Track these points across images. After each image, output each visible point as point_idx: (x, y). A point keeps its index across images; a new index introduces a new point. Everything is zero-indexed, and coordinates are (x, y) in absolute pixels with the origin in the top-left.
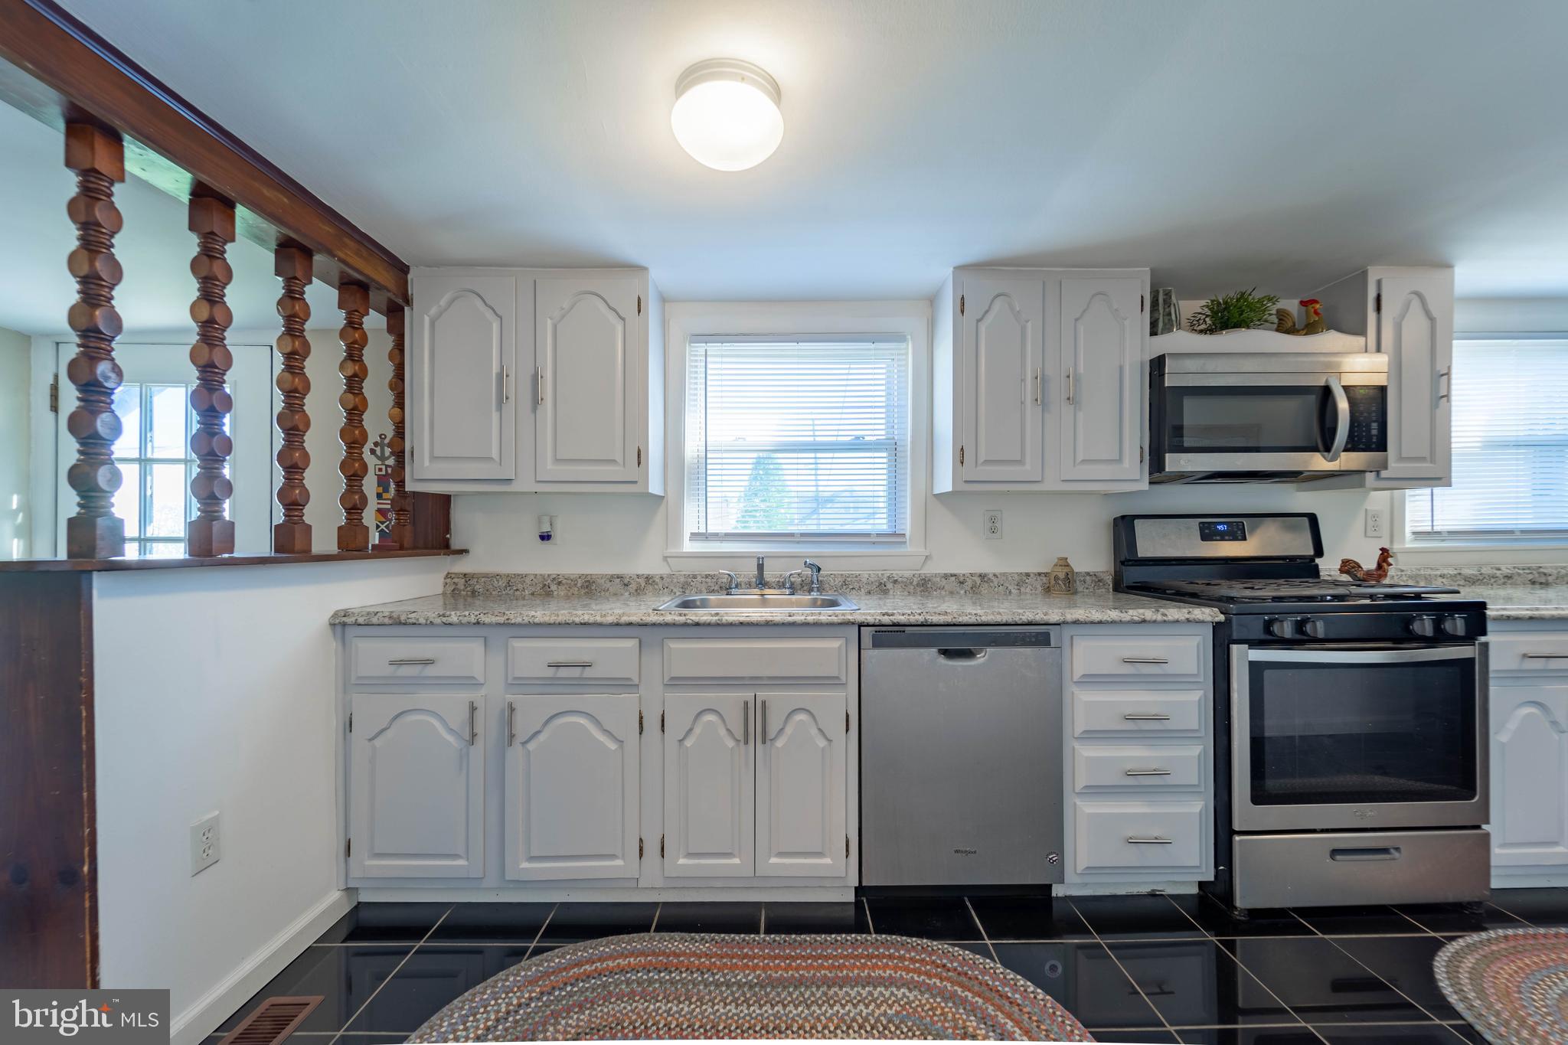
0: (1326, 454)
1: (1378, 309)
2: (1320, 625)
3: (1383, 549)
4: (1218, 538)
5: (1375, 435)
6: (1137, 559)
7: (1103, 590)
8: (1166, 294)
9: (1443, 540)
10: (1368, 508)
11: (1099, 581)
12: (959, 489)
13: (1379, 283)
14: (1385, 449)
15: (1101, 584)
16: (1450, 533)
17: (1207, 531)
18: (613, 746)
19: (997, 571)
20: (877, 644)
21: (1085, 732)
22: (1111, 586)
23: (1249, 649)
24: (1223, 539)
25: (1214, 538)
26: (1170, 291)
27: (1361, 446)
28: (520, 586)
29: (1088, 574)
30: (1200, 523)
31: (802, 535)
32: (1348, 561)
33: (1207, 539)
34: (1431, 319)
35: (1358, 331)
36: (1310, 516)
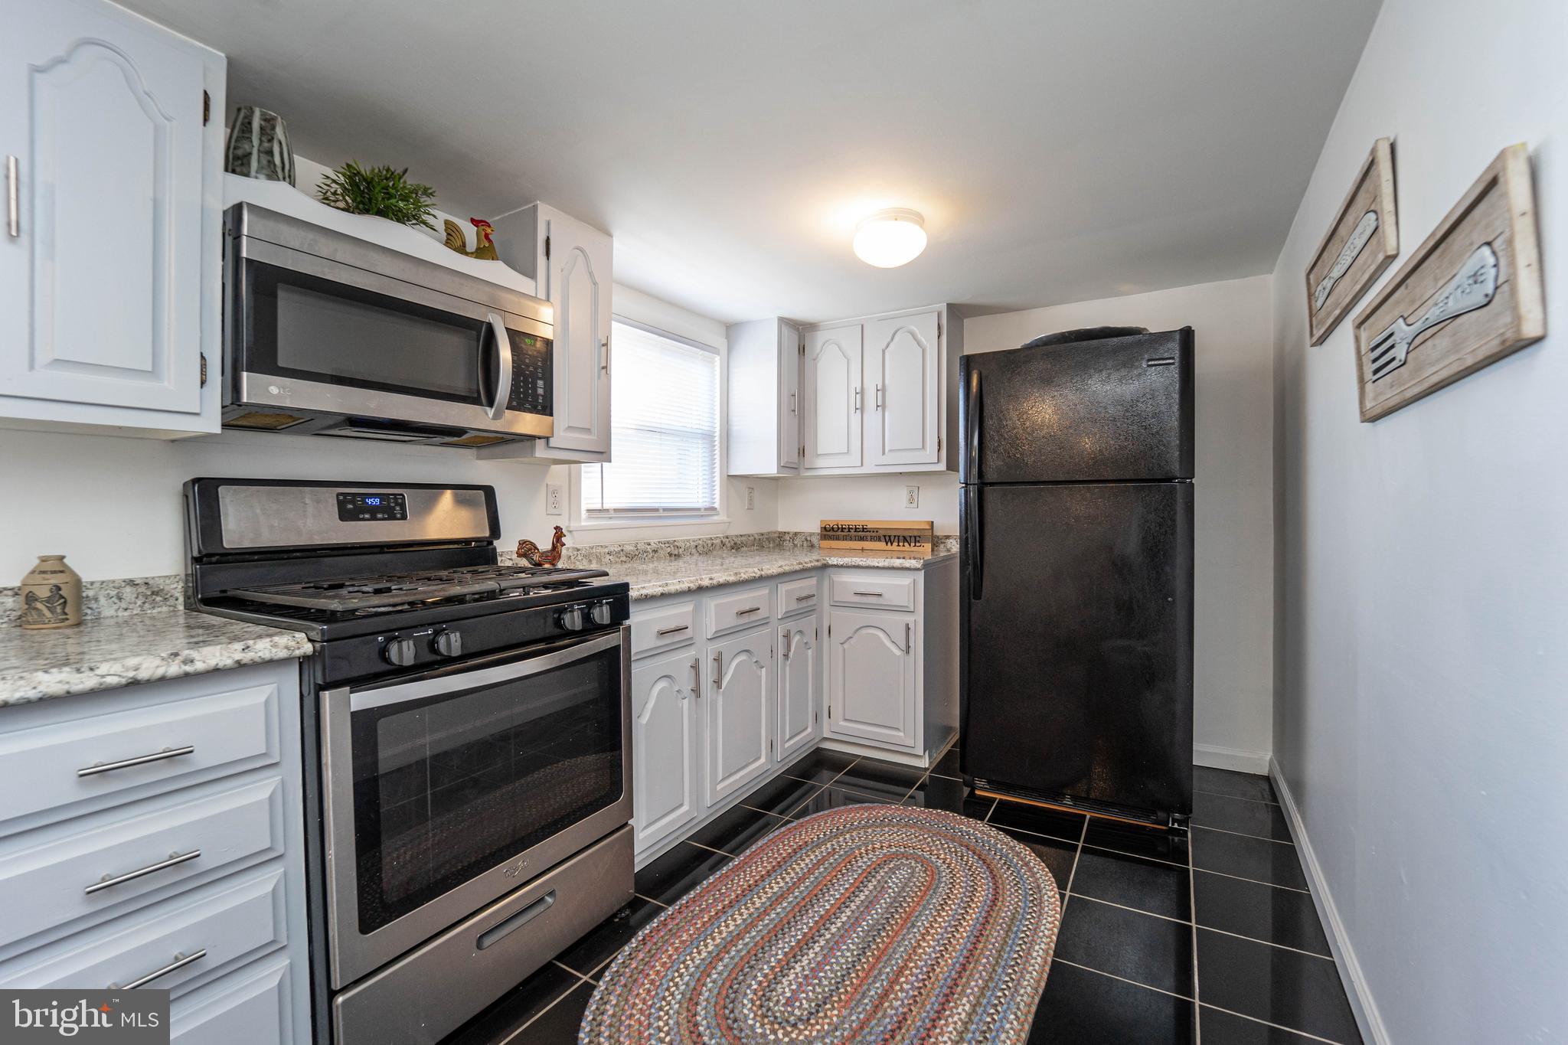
0: (488, 409)
1: (548, 254)
2: (455, 638)
3: (557, 528)
4: (367, 516)
5: (541, 395)
6: (222, 551)
7: (165, 609)
8: (265, 120)
9: (610, 518)
10: (549, 483)
11: (153, 593)
13: (548, 224)
14: (551, 413)
15: (158, 599)
16: (616, 510)
17: (350, 506)
22: (181, 599)
23: (351, 692)
24: (374, 518)
25: (361, 516)
26: (274, 119)
27: (527, 406)
29: (131, 583)
30: (338, 495)
32: (525, 542)
33: (349, 518)
34: (594, 283)
35: (530, 273)
36: (487, 489)
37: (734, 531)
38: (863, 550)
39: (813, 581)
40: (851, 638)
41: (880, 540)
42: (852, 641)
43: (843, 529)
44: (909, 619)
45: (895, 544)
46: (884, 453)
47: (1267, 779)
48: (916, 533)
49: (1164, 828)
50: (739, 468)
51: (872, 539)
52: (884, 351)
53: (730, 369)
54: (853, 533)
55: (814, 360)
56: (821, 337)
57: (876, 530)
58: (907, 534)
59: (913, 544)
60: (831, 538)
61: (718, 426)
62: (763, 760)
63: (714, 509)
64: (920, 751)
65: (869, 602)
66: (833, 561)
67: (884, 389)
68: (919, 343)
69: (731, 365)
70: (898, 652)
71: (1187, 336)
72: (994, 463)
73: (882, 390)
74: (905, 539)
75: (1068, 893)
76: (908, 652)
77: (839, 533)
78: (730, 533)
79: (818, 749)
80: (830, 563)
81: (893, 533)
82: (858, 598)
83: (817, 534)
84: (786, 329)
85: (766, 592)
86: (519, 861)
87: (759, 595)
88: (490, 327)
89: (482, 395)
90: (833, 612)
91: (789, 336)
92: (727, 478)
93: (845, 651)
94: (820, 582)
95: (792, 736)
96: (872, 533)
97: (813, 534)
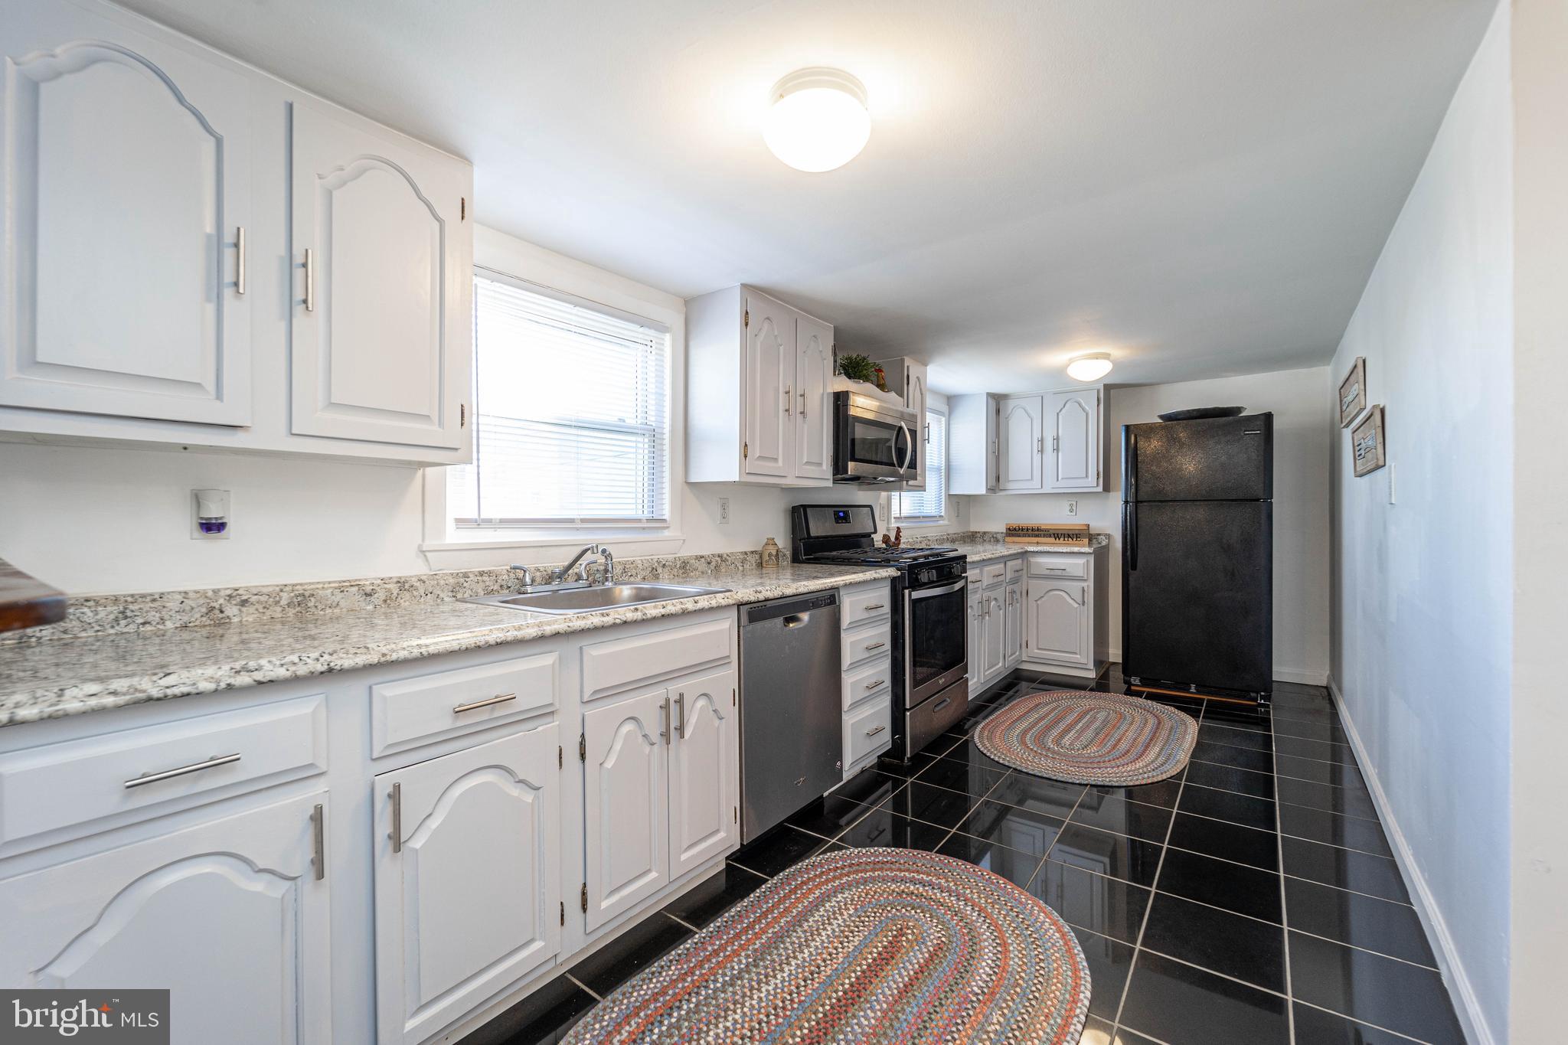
0: (899, 469)
1: (908, 384)
3: (897, 529)
6: (808, 537)
7: (786, 563)
9: (902, 522)
12: (742, 480)
13: (908, 367)
14: (915, 467)
16: (904, 518)
18: (529, 797)
19: (728, 551)
20: (753, 620)
21: (850, 663)
22: (790, 560)
23: (912, 591)
28: (154, 617)
30: (834, 511)
31: (583, 521)
32: (886, 535)
33: (837, 522)
34: (922, 394)
35: (901, 395)
36: (870, 507)
37: (951, 531)
38: (1038, 543)
39: (1020, 561)
40: (1043, 596)
41: (1050, 536)
42: (1043, 599)
43: (1023, 529)
44: (1085, 584)
45: (1062, 539)
46: (1058, 480)
47: (1326, 688)
48: (1077, 532)
49: (1255, 703)
50: (956, 490)
51: (1045, 536)
52: (1058, 414)
53: (951, 426)
54: (1030, 532)
55: (1006, 418)
56: (1011, 403)
57: (1048, 530)
58: (1070, 533)
59: (1075, 539)
60: (1013, 535)
61: (943, 462)
62: (1000, 664)
63: (942, 516)
64: (1091, 666)
65: (1057, 576)
66: (1031, 549)
67: (1058, 439)
68: (1083, 409)
69: (951, 422)
70: (1076, 605)
71: (1268, 417)
72: (1145, 489)
73: (1057, 439)
74: (1069, 536)
75: (1200, 723)
76: (1083, 605)
77: (1020, 532)
78: (949, 532)
79: (1017, 669)
80: (1027, 549)
81: (1060, 532)
82: (1048, 572)
83: (1002, 533)
84: (990, 400)
85: (1002, 565)
86: (941, 678)
87: (998, 568)
88: (901, 428)
89: (895, 462)
90: (1029, 581)
91: (992, 403)
92: (950, 496)
93: (1038, 606)
94: (1025, 561)
95: (1012, 655)
96: (1044, 532)
97: (998, 533)
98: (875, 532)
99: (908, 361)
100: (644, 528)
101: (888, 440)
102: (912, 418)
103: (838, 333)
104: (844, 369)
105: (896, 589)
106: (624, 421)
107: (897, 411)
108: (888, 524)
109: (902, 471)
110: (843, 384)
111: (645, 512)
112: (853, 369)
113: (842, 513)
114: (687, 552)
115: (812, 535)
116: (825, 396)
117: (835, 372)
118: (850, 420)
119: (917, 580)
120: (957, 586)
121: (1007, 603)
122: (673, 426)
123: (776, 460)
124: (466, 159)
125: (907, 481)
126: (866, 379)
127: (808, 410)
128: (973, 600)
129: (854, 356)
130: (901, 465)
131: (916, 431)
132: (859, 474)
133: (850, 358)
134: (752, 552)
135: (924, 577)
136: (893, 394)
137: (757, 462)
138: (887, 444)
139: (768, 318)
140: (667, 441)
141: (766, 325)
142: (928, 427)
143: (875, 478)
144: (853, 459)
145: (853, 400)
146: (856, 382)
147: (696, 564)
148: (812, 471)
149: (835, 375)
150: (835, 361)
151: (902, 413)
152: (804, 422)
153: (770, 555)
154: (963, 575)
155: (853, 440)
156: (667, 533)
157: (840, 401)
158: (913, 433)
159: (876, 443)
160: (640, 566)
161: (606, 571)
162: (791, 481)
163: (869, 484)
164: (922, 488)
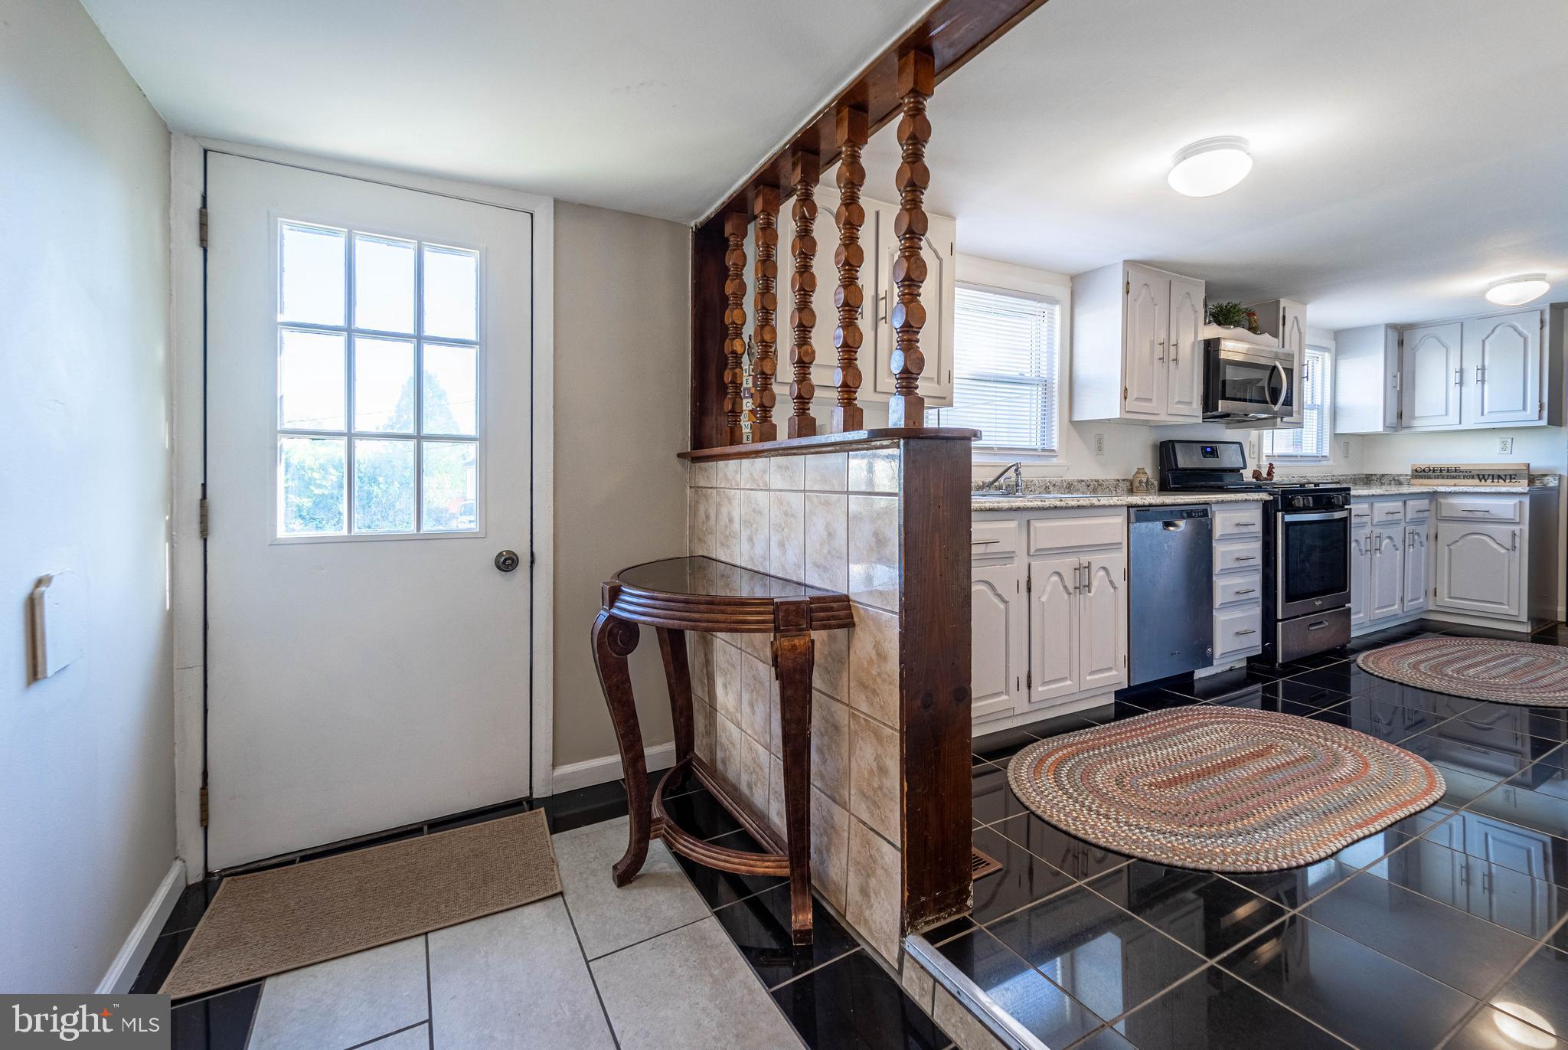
1: (1284, 324)
3: (1271, 464)
6: (1176, 469)
9: (1276, 461)
10: (1251, 441)
12: (1123, 417)
13: (1284, 308)
14: (1291, 405)
16: (1278, 456)
18: (1002, 606)
19: (1104, 478)
20: (1139, 520)
21: (1222, 570)
22: (1157, 487)
23: (1285, 514)
30: (1201, 446)
31: (999, 449)
32: (1256, 471)
33: (1204, 457)
34: (1300, 333)
35: (1276, 335)
36: (1240, 444)
37: (1338, 472)
38: (1454, 485)
39: (1427, 501)
40: (1457, 541)
41: (1473, 477)
42: (1458, 544)
43: (1434, 471)
44: (1516, 529)
45: (1489, 480)
46: (1483, 415)
48: (1511, 473)
50: (1342, 429)
51: (1465, 477)
52: (1482, 342)
54: (1444, 473)
55: (1413, 351)
56: (1418, 334)
57: (1470, 471)
58: (1502, 474)
59: (1508, 479)
60: (1421, 477)
61: (1328, 403)
62: (1396, 606)
63: (1326, 457)
64: (1524, 620)
65: (1478, 519)
67: (1483, 369)
68: (1520, 334)
69: (1339, 360)
70: (1504, 552)
74: (1499, 478)
76: (1513, 552)
77: (1430, 473)
78: (1335, 473)
79: (1421, 620)
80: (1439, 490)
81: (1487, 474)
82: (1465, 514)
83: (1406, 475)
84: (1390, 332)
85: (1400, 504)
86: (1318, 600)
87: (1397, 505)
88: (1275, 368)
89: (1268, 399)
90: (1439, 524)
91: (1394, 337)
92: (1336, 436)
93: (1450, 550)
94: (1434, 503)
95: (1412, 600)
96: (1464, 473)
97: (1401, 475)
98: (1245, 467)
99: (1283, 303)
100: (1039, 456)
101: (1259, 380)
102: (1289, 357)
103: (1209, 288)
104: (1214, 317)
105: (1268, 513)
106: (1024, 375)
107: (1272, 352)
108: (1259, 461)
109: (1276, 408)
110: (1213, 331)
111: (1038, 444)
112: (1222, 316)
113: (1210, 449)
114: (1071, 476)
115: (1179, 466)
116: (1196, 343)
117: (1205, 321)
118: (1221, 362)
119: (1291, 505)
120: (1337, 515)
121: (1407, 544)
122: (1061, 376)
123: (1150, 400)
124: (952, 217)
125: (1282, 418)
126: (1237, 324)
127: (1180, 358)
128: (1358, 536)
129: (1225, 304)
130: (1275, 402)
131: (1292, 370)
132: (1229, 412)
133: (1221, 307)
134: (1124, 480)
135: (1299, 501)
136: (1267, 336)
137: (1134, 403)
138: (1259, 385)
139: (1145, 285)
140: (1056, 389)
141: (1144, 290)
142: (1307, 365)
143: (1246, 415)
144: (1224, 398)
145: (1224, 345)
146: (1227, 328)
147: (1079, 486)
148: (1183, 409)
149: (1205, 324)
150: (1206, 312)
151: (1276, 353)
152: (1177, 368)
153: (1141, 482)
154: (1346, 507)
155: (1224, 382)
156: (1055, 460)
157: (1211, 348)
158: (1289, 372)
159: (1247, 383)
160: (1037, 484)
161: (1017, 485)
162: (1163, 418)
163: (1239, 421)
164: (1299, 424)
